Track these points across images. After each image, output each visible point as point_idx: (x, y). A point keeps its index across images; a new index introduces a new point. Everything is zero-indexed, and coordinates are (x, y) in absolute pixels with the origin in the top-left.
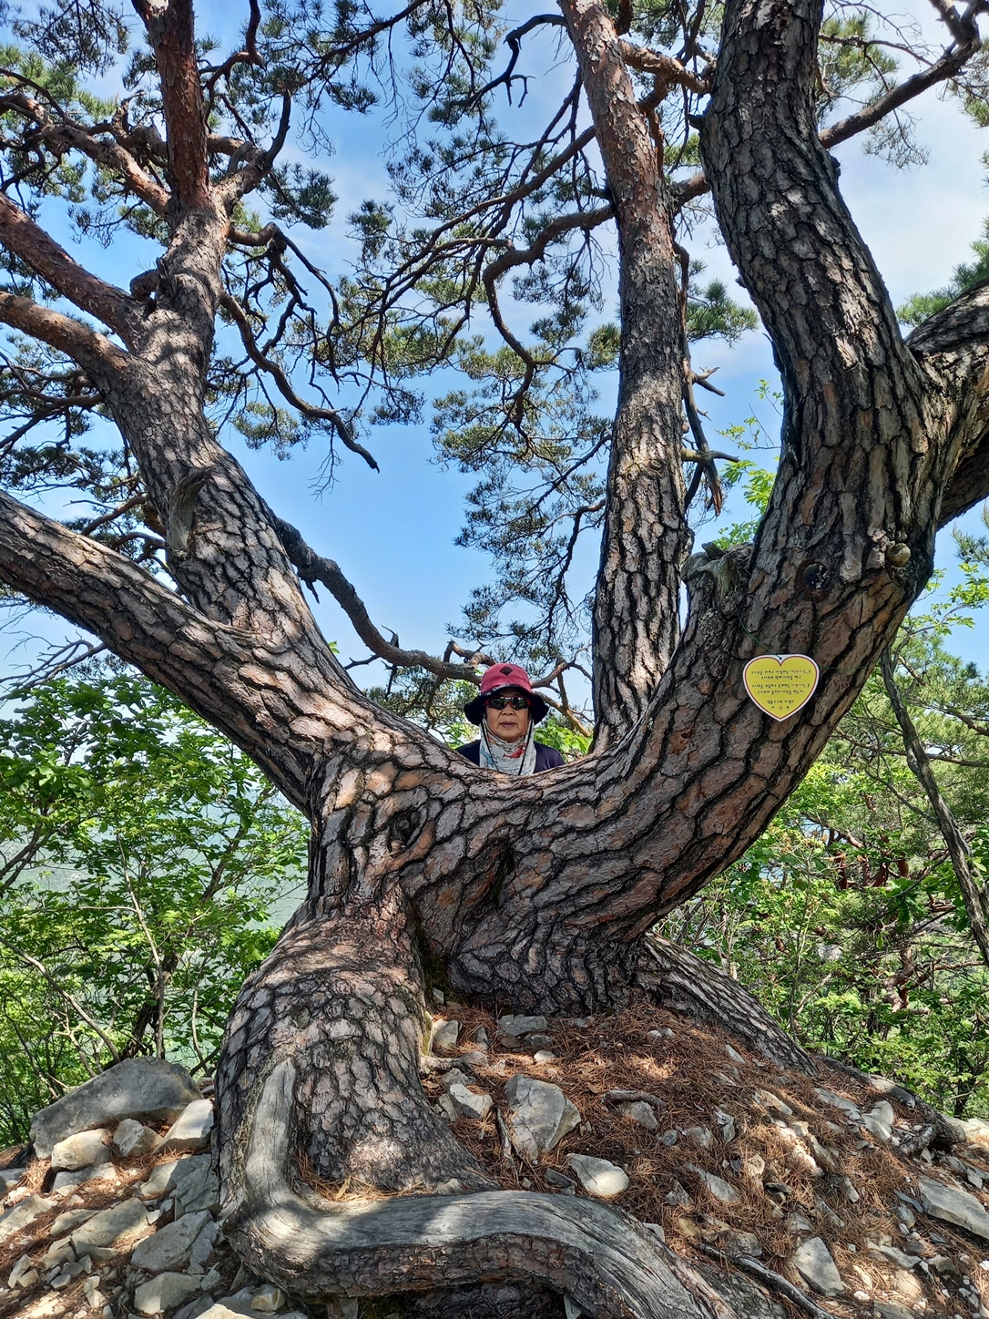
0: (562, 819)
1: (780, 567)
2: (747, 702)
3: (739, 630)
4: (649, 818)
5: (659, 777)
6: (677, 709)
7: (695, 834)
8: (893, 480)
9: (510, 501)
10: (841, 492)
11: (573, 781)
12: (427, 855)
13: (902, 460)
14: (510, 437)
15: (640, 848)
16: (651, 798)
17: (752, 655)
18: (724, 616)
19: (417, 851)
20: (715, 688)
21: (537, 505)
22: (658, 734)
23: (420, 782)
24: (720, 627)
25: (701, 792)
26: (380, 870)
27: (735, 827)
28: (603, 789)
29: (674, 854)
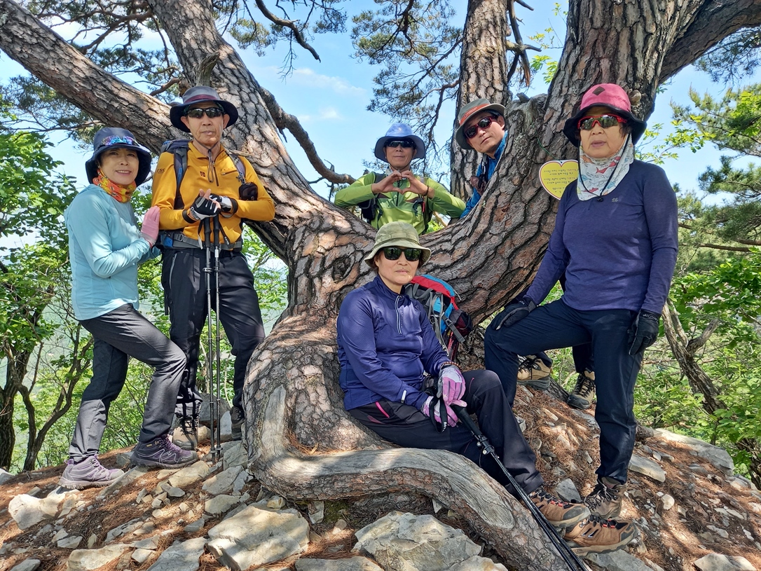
0: (432, 261)
1: (563, 106)
2: (541, 189)
3: (537, 146)
4: (482, 259)
5: (488, 235)
6: (500, 194)
7: (508, 268)
8: (633, 50)
9: (400, 82)
10: (602, 58)
11: (439, 240)
12: (355, 282)
13: (639, 37)
14: (400, 42)
15: (477, 277)
16: (483, 248)
17: (544, 160)
18: (529, 137)
19: (349, 280)
20: (522, 182)
21: (417, 85)
22: (488, 210)
23: (350, 241)
24: (526, 144)
25: (512, 243)
26: (329, 290)
27: (532, 263)
28: (456, 244)
29: (496, 279)
